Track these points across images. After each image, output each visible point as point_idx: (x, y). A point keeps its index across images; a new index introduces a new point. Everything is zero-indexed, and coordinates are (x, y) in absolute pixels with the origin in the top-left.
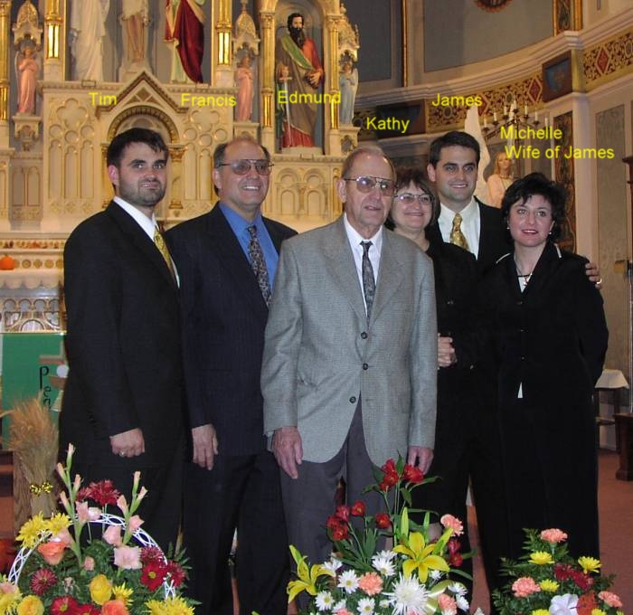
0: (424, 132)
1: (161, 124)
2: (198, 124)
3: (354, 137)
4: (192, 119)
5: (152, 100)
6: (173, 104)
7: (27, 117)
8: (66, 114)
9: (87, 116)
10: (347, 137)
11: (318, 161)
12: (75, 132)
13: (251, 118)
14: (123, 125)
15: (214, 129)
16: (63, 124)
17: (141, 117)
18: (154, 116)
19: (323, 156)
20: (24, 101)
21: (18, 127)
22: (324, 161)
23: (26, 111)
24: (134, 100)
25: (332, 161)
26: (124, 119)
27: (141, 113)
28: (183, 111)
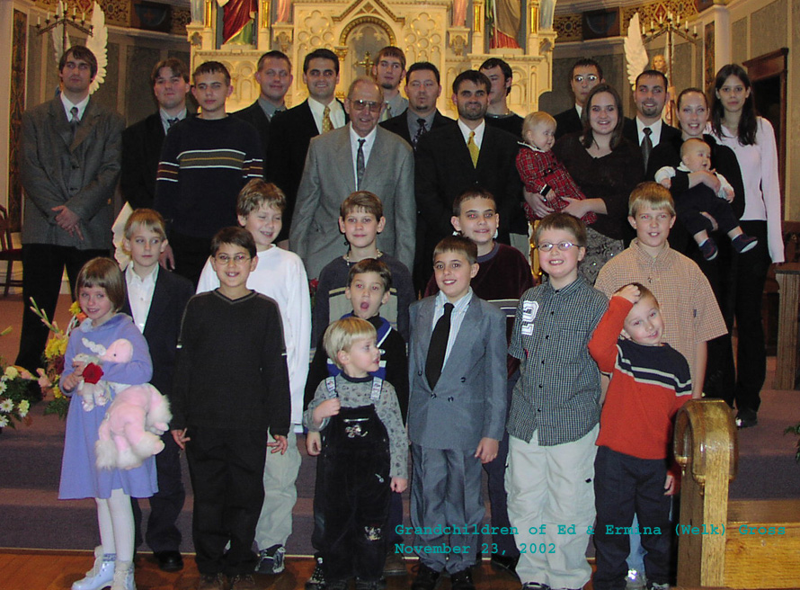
0: (619, 35)
1: (383, 31)
2: (417, 30)
3: (552, 40)
4: (412, 26)
5: (376, 12)
6: (391, 15)
7: (284, 25)
8: (311, 23)
9: (328, 25)
10: (546, 40)
11: (519, 60)
12: (318, 37)
13: (465, 24)
14: (352, 32)
15: (430, 34)
16: (309, 31)
17: (368, 25)
18: (377, 24)
19: (523, 56)
20: (281, 13)
21: (276, 34)
22: (524, 59)
23: (283, 20)
24: (361, 11)
25: (530, 60)
26: (353, 27)
27: (367, 22)
28: (401, 20)
